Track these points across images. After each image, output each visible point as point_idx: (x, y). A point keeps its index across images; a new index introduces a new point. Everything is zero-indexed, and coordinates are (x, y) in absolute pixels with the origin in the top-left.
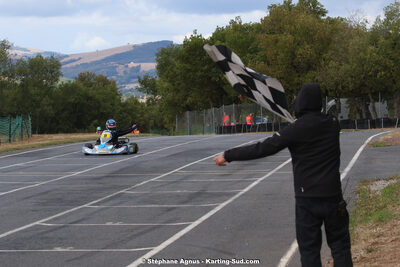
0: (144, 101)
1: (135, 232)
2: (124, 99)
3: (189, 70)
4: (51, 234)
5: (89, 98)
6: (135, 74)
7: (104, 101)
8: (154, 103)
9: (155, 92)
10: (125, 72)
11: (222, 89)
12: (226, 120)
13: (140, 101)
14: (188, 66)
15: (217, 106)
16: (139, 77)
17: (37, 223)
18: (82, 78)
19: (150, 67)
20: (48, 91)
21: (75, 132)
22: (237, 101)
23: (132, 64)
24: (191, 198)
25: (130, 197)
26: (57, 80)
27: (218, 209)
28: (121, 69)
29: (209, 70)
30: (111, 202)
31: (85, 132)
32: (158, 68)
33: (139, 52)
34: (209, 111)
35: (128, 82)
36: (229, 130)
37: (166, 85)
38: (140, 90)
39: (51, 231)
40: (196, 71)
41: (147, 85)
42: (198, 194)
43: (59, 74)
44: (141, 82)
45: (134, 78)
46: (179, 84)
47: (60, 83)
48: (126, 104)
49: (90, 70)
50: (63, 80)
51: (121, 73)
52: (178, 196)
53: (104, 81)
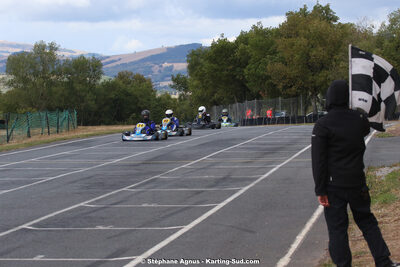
0: (177, 97)
1: (168, 213)
2: (159, 95)
3: (216, 70)
4: (93, 215)
5: (128, 94)
6: (169, 73)
7: (141, 96)
8: (185, 99)
9: (186, 89)
10: (160, 71)
11: (245, 86)
12: (249, 114)
13: (173, 96)
14: (215, 66)
15: (241, 101)
16: (173, 76)
17: (82, 204)
18: (121, 76)
19: (182, 67)
20: (92, 88)
21: (115, 124)
22: (258, 97)
23: (166, 65)
24: (217, 182)
25: (164, 182)
26: (99, 78)
27: (241, 192)
28: (156, 69)
29: (233, 70)
30: (148, 186)
31: (124, 124)
32: (188, 67)
33: (172, 53)
34: (234, 106)
35: (163, 80)
36: (252, 122)
37: (195, 83)
38: (172, 87)
39: (94, 211)
40: (222, 70)
41: (179, 82)
42: (224, 179)
43: (101, 73)
44: (174, 80)
45: (168, 76)
46: (207, 82)
47: (102, 81)
48: (160, 99)
49: (129, 69)
50: (104, 78)
51: (156, 72)
52: (206, 180)
53: (141, 79)
